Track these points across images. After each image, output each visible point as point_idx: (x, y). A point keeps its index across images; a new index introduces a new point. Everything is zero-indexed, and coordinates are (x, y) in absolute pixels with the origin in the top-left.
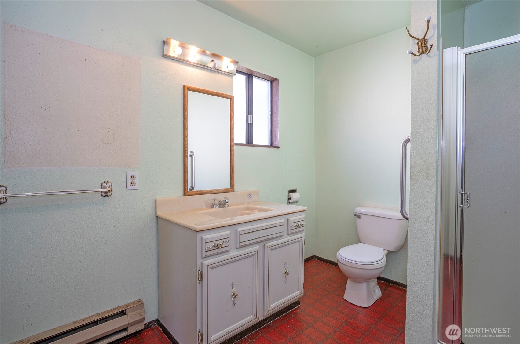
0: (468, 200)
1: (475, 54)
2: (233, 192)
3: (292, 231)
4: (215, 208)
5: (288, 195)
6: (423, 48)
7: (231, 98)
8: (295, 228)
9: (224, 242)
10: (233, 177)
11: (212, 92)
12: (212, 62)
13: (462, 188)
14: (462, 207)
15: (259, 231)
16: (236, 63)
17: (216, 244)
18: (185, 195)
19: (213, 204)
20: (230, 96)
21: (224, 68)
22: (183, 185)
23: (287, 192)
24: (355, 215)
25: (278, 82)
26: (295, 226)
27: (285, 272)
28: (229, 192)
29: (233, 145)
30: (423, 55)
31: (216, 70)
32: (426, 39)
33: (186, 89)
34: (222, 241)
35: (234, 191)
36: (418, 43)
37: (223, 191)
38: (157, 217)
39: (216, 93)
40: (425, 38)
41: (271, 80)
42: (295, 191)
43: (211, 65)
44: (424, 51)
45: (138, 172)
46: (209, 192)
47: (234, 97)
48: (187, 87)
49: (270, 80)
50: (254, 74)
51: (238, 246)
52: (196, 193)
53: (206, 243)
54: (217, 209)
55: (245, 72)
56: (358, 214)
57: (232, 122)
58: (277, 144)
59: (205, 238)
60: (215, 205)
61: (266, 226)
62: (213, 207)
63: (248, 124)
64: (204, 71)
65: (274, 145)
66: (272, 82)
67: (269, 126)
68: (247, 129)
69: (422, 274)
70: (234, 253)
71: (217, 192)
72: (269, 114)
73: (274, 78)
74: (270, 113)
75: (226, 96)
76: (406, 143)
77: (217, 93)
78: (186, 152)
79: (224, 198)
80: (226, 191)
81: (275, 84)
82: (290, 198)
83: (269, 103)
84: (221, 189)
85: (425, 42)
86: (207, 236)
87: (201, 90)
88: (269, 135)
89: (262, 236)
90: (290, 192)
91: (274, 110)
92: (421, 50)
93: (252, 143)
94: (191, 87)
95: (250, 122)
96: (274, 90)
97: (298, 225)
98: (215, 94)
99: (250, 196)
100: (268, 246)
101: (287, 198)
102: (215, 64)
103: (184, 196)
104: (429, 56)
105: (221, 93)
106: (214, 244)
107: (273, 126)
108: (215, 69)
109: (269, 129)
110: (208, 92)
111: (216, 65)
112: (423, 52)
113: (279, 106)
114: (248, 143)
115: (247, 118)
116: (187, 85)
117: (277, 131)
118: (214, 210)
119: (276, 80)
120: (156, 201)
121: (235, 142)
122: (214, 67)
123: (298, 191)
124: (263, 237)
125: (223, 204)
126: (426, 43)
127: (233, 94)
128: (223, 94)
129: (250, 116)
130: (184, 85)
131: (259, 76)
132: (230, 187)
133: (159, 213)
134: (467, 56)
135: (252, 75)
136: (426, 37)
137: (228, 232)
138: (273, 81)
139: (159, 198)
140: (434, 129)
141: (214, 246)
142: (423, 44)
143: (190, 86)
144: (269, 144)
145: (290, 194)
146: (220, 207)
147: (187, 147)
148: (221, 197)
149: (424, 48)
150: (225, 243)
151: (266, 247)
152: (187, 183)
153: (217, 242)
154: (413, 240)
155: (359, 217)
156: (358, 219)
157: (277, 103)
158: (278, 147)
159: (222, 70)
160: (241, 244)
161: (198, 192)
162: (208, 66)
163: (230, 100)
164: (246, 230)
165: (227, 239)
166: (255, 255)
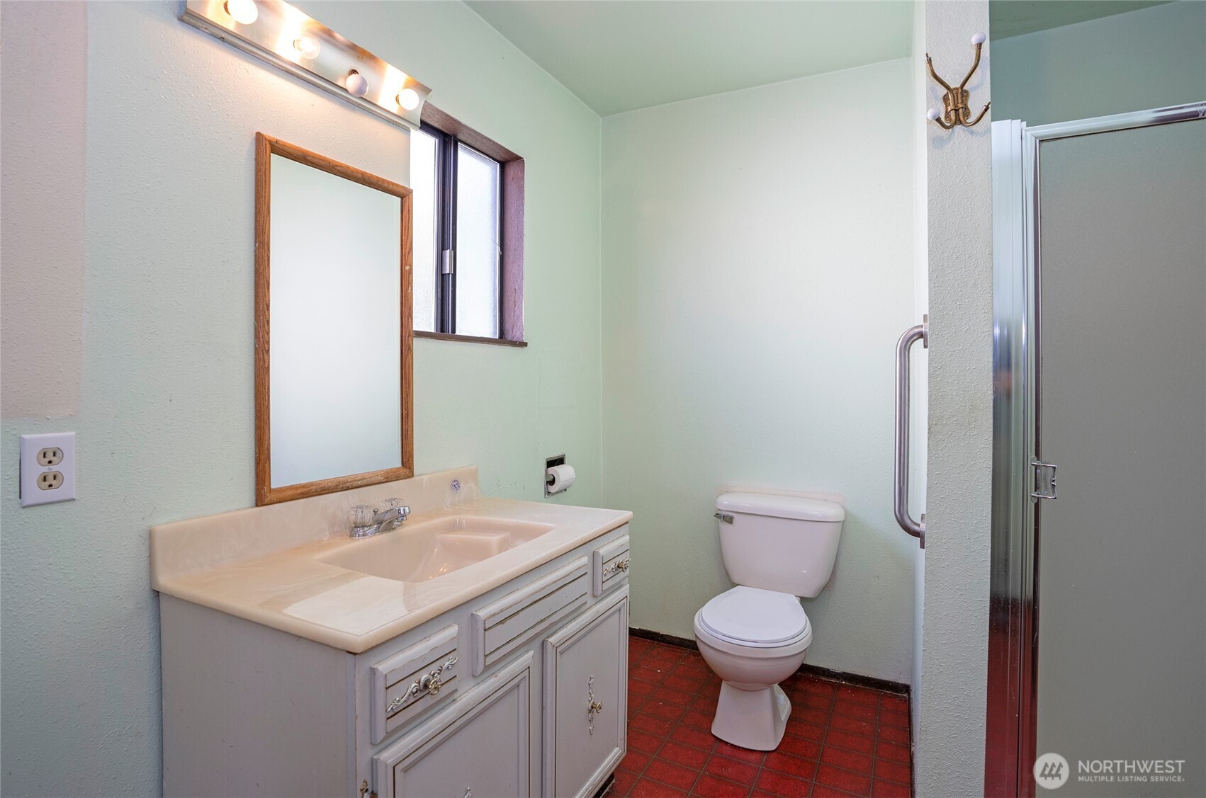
0: (1053, 481)
1: (1059, 141)
2: (409, 477)
3: (606, 586)
4: (364, 535)
5: (546, 472)
6: (958, 110)
7: (404, 196)
8: (612, 574)
9: (444, 667)
10: (409, 433)
11: (348, 167)
12: (349, 75)
13: (1037, 454)
14: (1038, 498)
15: (535, 605)
16: (424, 90)
17: (419, 682)
18: (260, 501)
19: (355, 523)
20: (403, 187)
21: (385, 101)
22: (253, 469)
23: (544, 465)
24: (717, 515)
25: (524, 166)
26: (612, 569)
27: (590, 707)
28: (398, 478)
29: (407, 335)
30: (958, 128)
31: (361, 102)
32: (966, 91)
33: (267, 148)
34: (434, 668)
35: (413, 476)
36: (945, 99)
37: (381, 479)
38: (157, 594)
39: (363, 173)
40: (964, 88)
41: (502, 160)
42: (559, 461)
43: (351, 83)
44: (962, 118)
45: (74, 433)
46: (341, 486)
47: (411, 192)
48: (270, 141)
49: (498, 158)
50: (460, 137)
51: (480, 667)
52: (299, 491)
53: (387, 688)
54: (371, 540)
55: (436, 125)
56: (726, 513)
57: (407, 268)
58: (518, 334)
59: (385, 673)
60: (364, 526)
61: (548, 585)
62: (352, 535)
63: (443, 275)
64: (324, 100)
65: (509, 338)
66: (503, 165)
67: (495, 284)
68: (439, 290)
69: (960, 670)
70: (470, 694)
71: (365, 482)
72: (495, 253)
73: (512, 154)
74: (498, 248)
75: (391, 187)
76: (909, 343)
77: (365, 173)
78: (266, 357)
79: (391, 500)
80: (390, 477)
81: (512, 170)
82: (552, 482)
83: (495, 223)
84: (376, 474)
85: (962, 97)
86: (389, 664)
87: (314, 156)
88: (495, 309)
89: (539, 620)
90: (551, 463)
91: (510, 243)
92: (953, 115)
93: (454, 331)
94: (284, 145)
95: (447, 270)
96: (511, 188)
97: (618, 567)
98: (360, 176)
99: (456, 485)
100: (554, 646)
101: (543, 481)
102: (364, 82)
103: (257, 505)
104: (972, 133)
105: (377, 177)
106: (413, 686)
107: (509, 285)
108: (362, 98)
109: (495, 292)
110: (338, 168)
111: (366, 85)
112: (958, 121)
113: (525, 233)
114: (442, 331)
115: (440, 257)
116: (271, 133)
117: (519, 298)
118: (360, 543)
119: (517, 159)
120: (151, 536)
121: (414, 329)
122: (360, 92)
123: (566, 460)
124: (542, 621)
125: (387, 522)
126: (964, 98)
127: (408, 180)
128: (383, 180)
129: (448, 253)
130: (258, 134)
131: (473, 144)
132: (399, 465)
133: (166, 581)
134: (1044, 144)
135: (455, 137)
136: (967, 84)
137: (453, 630)
138: (507, 163)
139: (162, 524)
140: (986, 311)
141: (415, 690)
142: (960, 101)
143: (278, 138)
144: (495, 334)
145: (553, 470)
146: (379, 532)
147: (268, 342)
148: (377, 498)
149: (961, 111)
150: (447, 672)
151: (549, 650)
152: (270, 461)
153: (424, 676)
154: (937, 587)
155: (730, 520)
156: (725, 526)
157: (521, 222)
158: (524, 344)
159: (379, 104)
160: (490, 660)
161: (304, 490)
162: (340, 83)
163: (400, 199)
164: (501, 611)
165: (450, 656)
166: (523, 682)
